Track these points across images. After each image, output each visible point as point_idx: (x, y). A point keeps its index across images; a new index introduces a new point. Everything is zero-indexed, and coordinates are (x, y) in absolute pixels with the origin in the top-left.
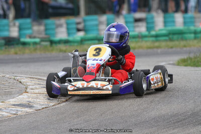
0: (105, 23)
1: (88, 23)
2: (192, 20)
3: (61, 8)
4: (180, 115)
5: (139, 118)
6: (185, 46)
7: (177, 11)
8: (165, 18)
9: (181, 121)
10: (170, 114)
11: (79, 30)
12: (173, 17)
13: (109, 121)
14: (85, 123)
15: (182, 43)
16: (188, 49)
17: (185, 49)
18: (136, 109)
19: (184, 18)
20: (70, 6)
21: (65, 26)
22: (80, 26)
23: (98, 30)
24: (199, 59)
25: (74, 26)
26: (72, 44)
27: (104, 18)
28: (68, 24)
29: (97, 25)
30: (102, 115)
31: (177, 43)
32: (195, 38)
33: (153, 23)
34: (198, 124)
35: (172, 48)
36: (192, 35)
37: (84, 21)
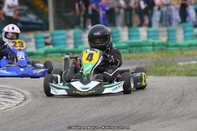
0: (72, 37)
1: (55, 37)
2: (156, 34)
3: (31, 23)
4: (118, 116)
5: (81, 120)
6: (142, 58)
7: (141, 25)
8: (129, 32)
9: (118, 121)
10: (109, 115)
11: (47, 44)
12: (138, 31)
13: (53, 123)
14: (32, 125)
15: (140, 55)
16: (144, 60)
17: (140, 60)
18: (79, 112)
19: (148, 32)
20: (40, 21)
21: (33, 40)
22: (48, 41)
23: (66, 44)
24: (149, 69)
25: (43, 40)
26: (36, 56)
27: (71, 32)
28: (36, 38)
29: (64, 39)
30: (47, 117)
31: (134, 55)
32: (154, 50)
33: (118, 37)
34: (132, 124)
35: (129, 59)
36: (151, 48)
37: (52, 35)
